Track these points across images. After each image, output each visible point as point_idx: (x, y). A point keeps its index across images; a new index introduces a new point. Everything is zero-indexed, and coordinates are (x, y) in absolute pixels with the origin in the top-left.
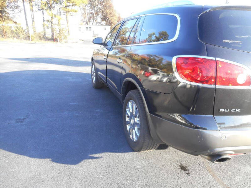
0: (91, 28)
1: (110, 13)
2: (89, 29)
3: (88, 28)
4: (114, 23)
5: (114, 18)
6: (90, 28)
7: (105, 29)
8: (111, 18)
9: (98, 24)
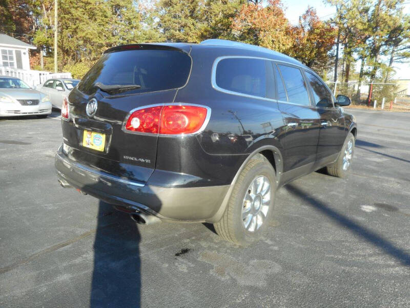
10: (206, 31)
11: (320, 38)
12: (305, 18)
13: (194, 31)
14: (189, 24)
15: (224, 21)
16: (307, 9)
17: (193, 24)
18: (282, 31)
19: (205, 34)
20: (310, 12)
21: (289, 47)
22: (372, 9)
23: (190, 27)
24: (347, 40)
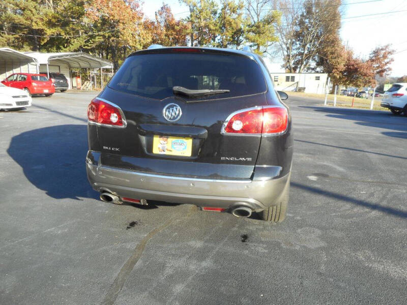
0: (294, 77)
1: (332, 53)
2: (290, 80)
3: (289, 77)
4: (336, 69)
5: (339, 60)
6: (292, 77)
7: (318, 78)
8: (333, 60)
9: (309, 71)
10: (55, 17)
11: (177, 35)
12: (160, 15)
13: (37, 16)
14: (30, 7)
15: (74, 8)
16: (162, 6)
17: (35, 7)
18: (141, 24)
19: (53, 20)
20: (165, 9)
21: (149, 41)
22: (219, 11)
23: (31, 11)
24: (200, 38)
